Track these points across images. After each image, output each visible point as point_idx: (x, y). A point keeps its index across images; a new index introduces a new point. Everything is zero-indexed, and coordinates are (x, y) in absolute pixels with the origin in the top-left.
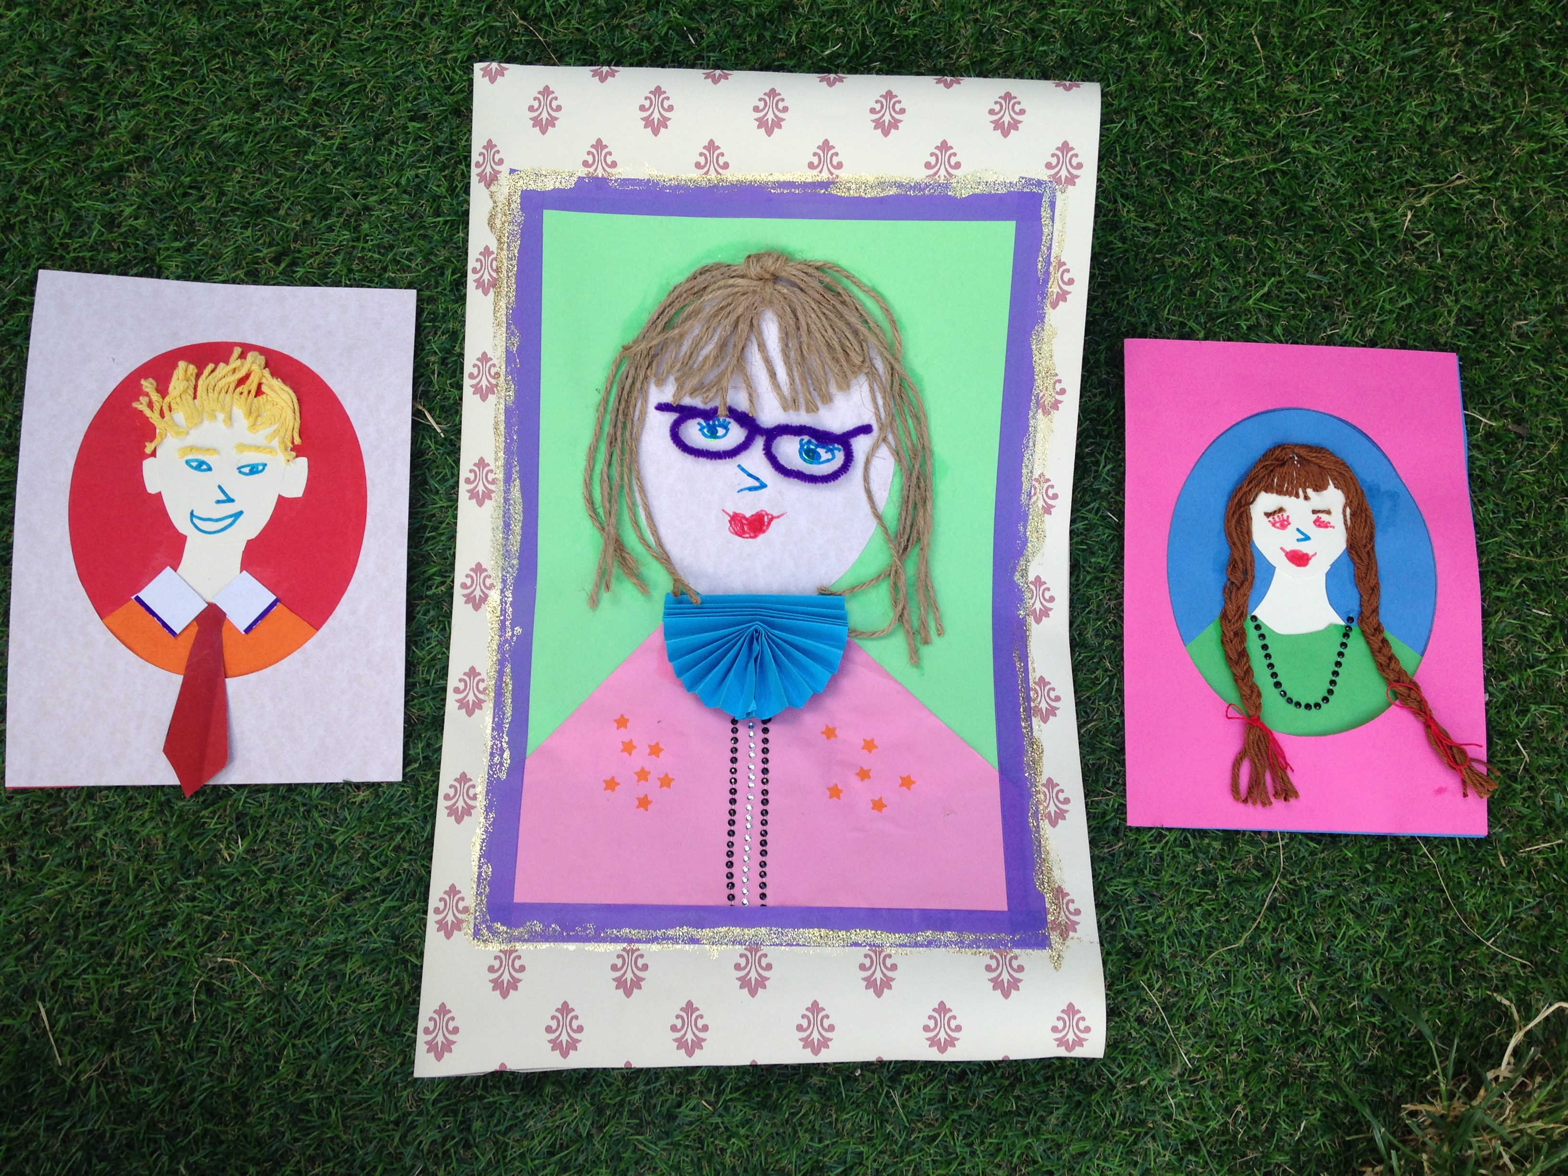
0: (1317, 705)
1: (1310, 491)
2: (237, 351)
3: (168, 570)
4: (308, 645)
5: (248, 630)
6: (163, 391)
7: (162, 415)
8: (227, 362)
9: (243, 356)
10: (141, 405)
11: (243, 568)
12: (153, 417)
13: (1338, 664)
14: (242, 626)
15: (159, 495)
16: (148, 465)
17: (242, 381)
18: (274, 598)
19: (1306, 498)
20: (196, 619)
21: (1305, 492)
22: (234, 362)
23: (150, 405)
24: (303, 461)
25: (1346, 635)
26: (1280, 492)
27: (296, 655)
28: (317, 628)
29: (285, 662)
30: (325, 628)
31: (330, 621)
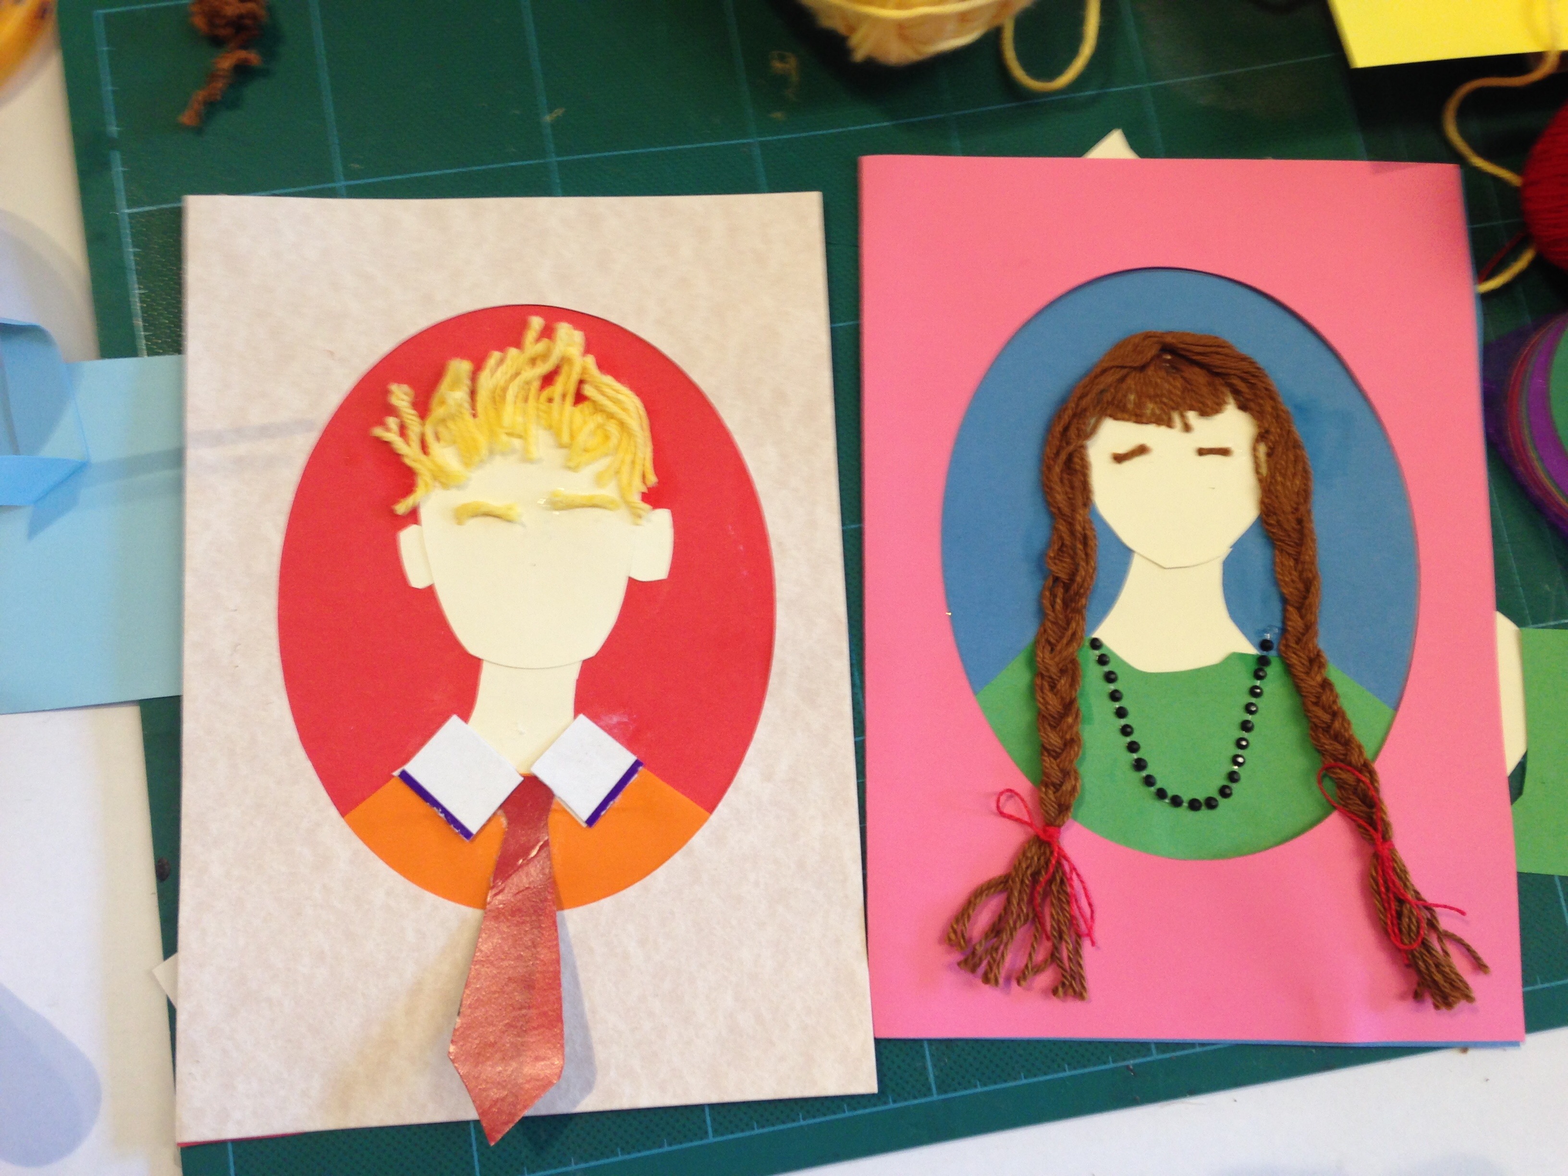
0: (1211, 804)
1: (1192, 416)
2: (536, 323)
3: (455, 720)
4: (698, 840)
5: (592, 820)
6: (422, 407)
7: (424, 447)
8: (518, 343)
9: (547, 333)
10: (389, 433)
11: (577, 712)
12: (409, 452)
13: (1246, 726)
14: (584, 812)
15: (429, 593)
16: (407, 538)
17: (548, 380)
18: (629, 759)
19: (1187, 428)
20: (503, 806)
21: (1183, 417)
22: (532, 344)
23: (403, 431)
24: (663, 518)
25: (1258, 675)
26: (1139, 418)
27: (678, 859)
28: (711, 808)
29: (660, 873)
30: (722, 808)
31: (730, 795)
